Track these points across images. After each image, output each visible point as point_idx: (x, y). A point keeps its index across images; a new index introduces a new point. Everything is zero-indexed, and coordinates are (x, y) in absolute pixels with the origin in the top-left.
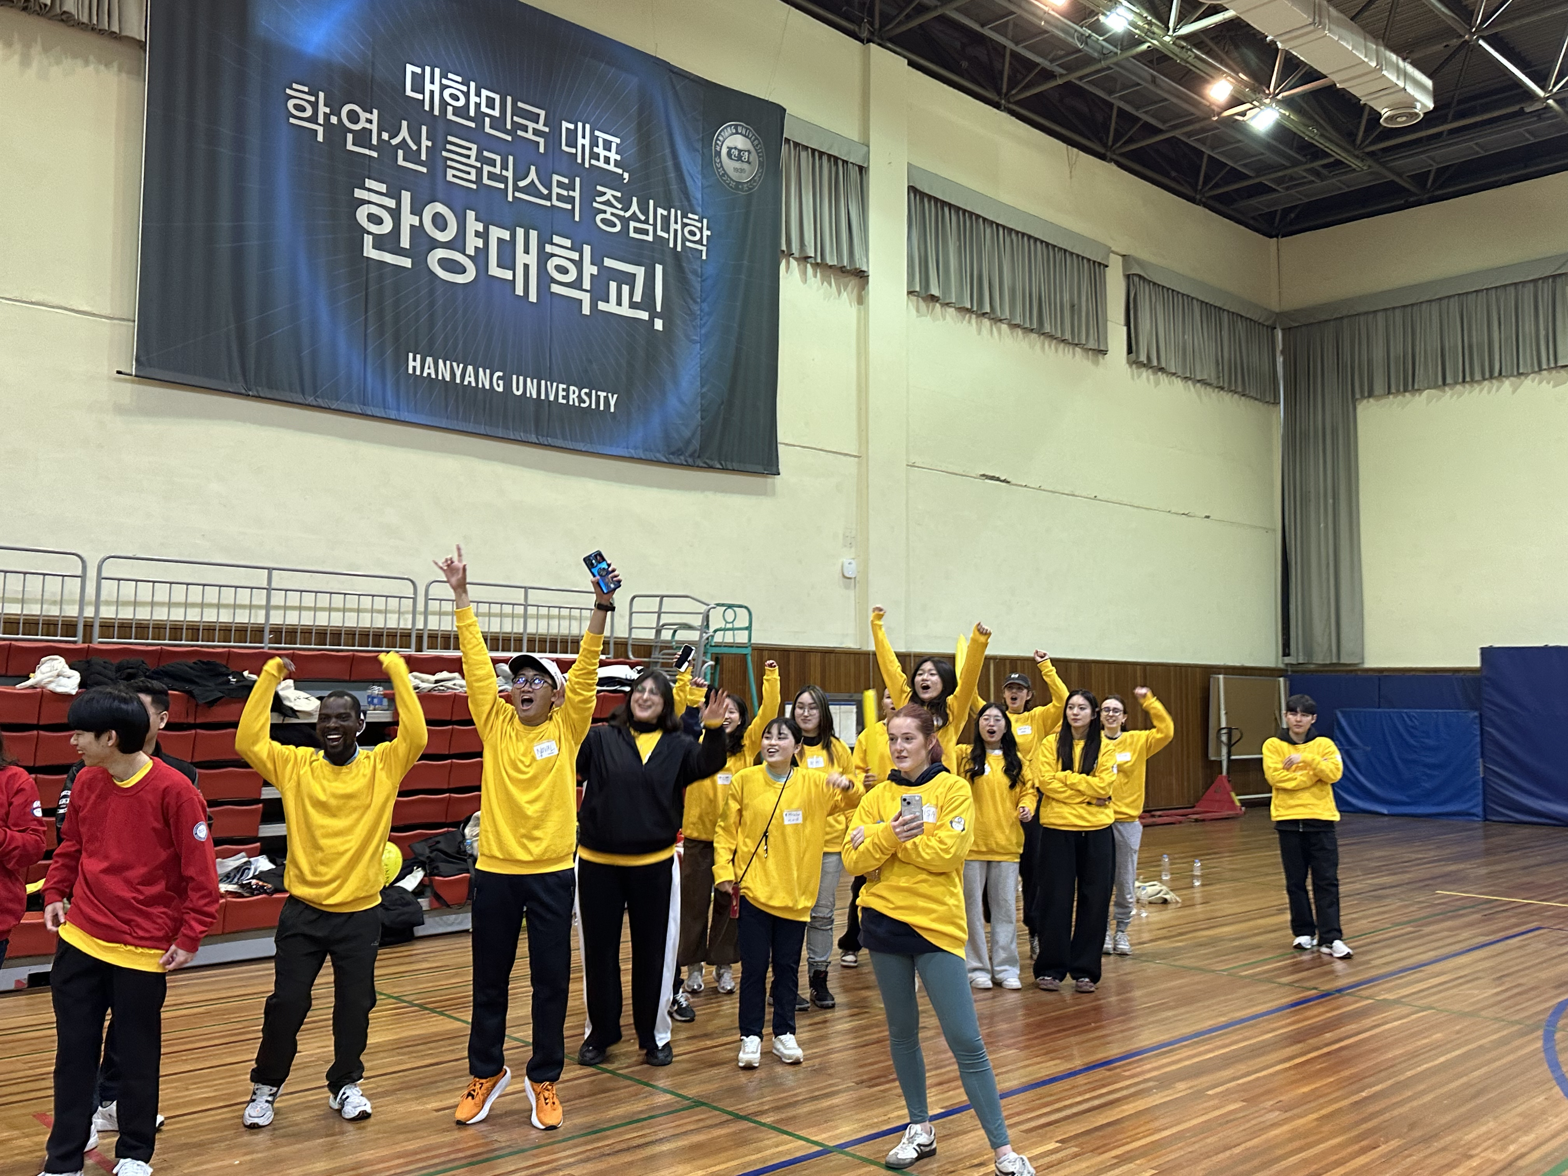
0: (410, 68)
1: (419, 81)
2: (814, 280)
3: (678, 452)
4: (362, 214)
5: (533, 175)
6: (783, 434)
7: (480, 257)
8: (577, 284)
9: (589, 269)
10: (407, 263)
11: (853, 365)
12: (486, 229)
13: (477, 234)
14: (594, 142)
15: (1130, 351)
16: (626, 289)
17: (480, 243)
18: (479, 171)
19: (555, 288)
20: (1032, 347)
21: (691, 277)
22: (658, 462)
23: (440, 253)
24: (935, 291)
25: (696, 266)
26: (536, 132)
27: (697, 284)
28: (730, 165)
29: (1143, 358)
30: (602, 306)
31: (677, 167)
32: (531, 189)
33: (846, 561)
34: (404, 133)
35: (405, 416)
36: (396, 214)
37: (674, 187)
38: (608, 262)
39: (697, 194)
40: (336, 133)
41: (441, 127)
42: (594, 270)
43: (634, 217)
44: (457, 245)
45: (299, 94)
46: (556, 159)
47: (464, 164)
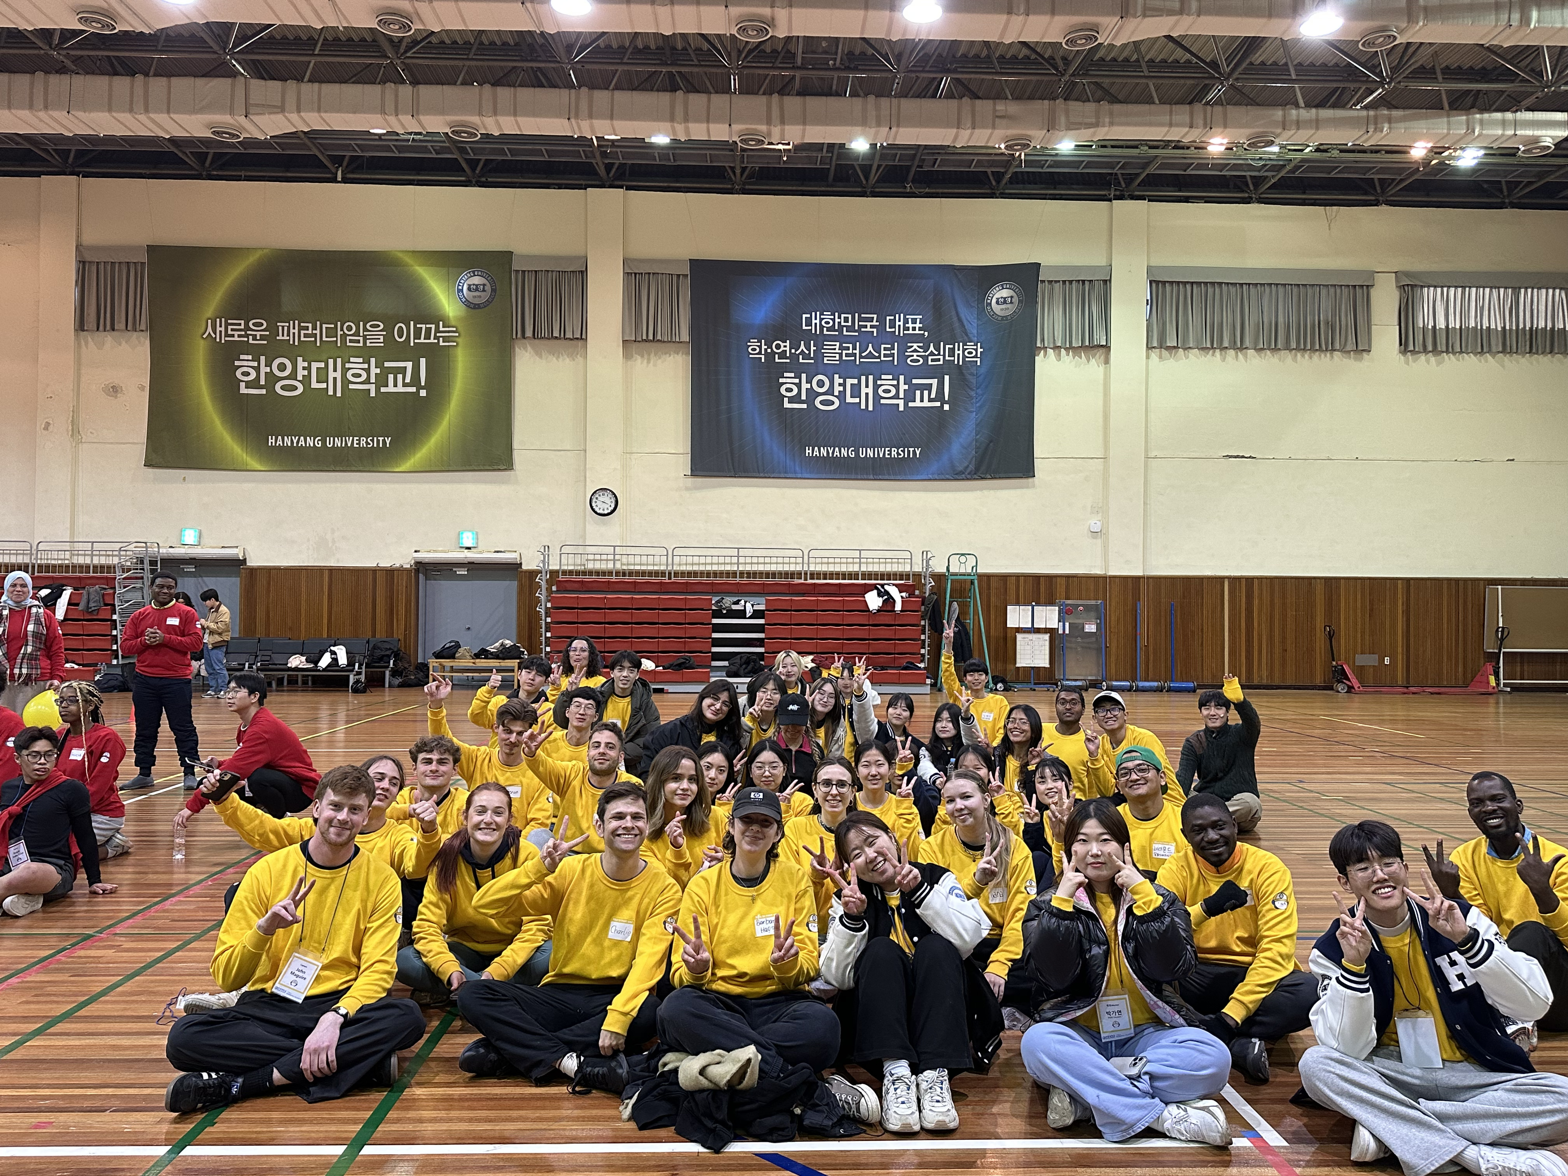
0: (805, 316)
1: (808, 319)
4: (783, 390)
5: (870, 348)
6: (1038, 454)
7: (842, 396)
8: (896, 397)
9: (903, 387)
10: (805, 406)
11: (1101, 403)
12: (845, 381)
13: (840, 385)
14: (906, 321)
15: (1401, 344)
16: (926, 393)
17: (841, 388)
18: (841, 355)
19: (883, 401)
21: (969, 377)
22: (949, 479)
23: (821, 398)
24: (1174, 343)
25: (973, 370)
26: (872, 327)
27: (974, 381)
28: (997, 309)
30: (911, 404)
31: (960, 320)
32: (869, 356)
33: (1092, 522)
34: (802, 347)
35: (805, 475)
36: (799, 386)
38: (915, 381)
39: (973, 331)
40: (770, 356)
41: (821, 339)
42: (906, 387)
43: (932, 354)
44: (830, 392)
45: (753, 344)
46: (883, 337)
47: (832, 353)
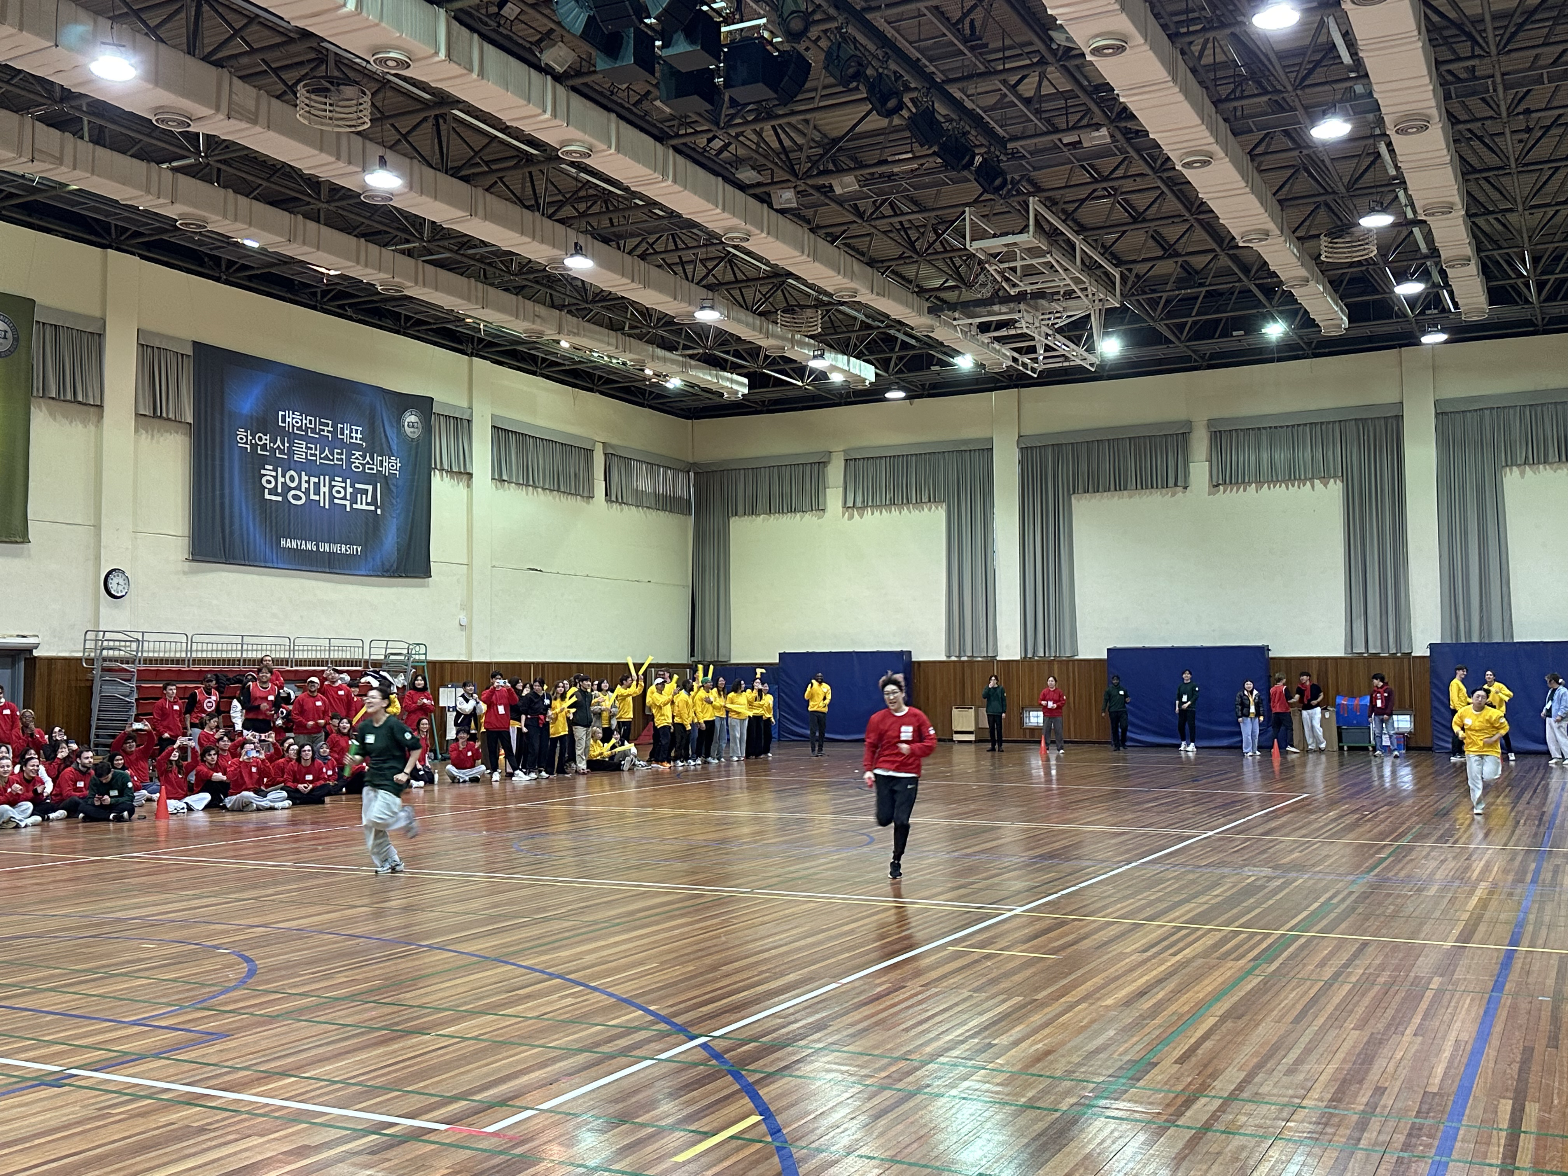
0: (281, 413)
1: (284, 417)
2: (447, 478)
3: (387, 571)
4: (263, 481)
5: (327, 451)
6: (432, 558)
7: (307, 492)
8: (344, 498)
9: (349, 490)
10: (280, 499)
11: (465, 521)
12: (309, 479)
13: (306, 482)
14: (351, 432)
15: (606, 495)
16: (365, 497)
17: (307, 485)
18: (306, 454)
19: (336, 501)
20: (554, 498)
21: (392, 487)
22: (378, 576)
23: (293, 492)
24: (505, 478)
25: (394, 481)
26: (328, 431)
27: (394, 490)
28: (408, 430)
29: (614, 499)
30: (355, 506)
31: (386, 436)
32: (327, 457)
33: (461, 617)
34: (279, 442)
35: (280, 566)
36: (276, 478)
37: (385, 446)
38: (357, 486)
39: (394, 447)
40: (254, 446)
41: (292, 436)
42: (351, 490)
43: (368, 463)
44: (298, 488)
45: (241, 433)
46: (336, 443)
47: (301, 452)
